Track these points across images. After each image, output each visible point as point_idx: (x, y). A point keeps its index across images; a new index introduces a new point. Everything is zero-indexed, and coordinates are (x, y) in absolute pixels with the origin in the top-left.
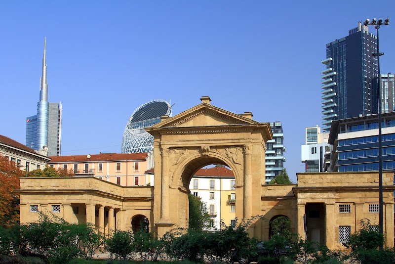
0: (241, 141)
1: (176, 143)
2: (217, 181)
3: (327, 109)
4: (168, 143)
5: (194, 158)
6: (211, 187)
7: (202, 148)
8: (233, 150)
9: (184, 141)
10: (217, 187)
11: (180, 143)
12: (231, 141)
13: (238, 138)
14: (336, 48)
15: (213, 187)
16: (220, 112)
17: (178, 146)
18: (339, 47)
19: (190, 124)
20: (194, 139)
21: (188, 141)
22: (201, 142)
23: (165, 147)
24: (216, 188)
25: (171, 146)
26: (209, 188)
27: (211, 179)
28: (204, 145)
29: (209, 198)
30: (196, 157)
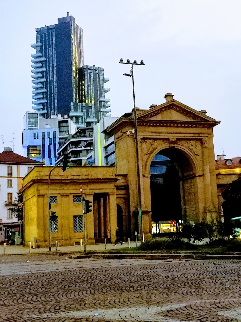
0: (201, 135)
1: (149, 134)
2: (14, 167)
3: (37, 94)
4: (141, 134)
5: (162, 149)
6: (9, 174)
7: (171, 140)
8: (193, 143)
9: (156, 133)
10: (15, 174)
11: (152, 134)
12: (192, 135)
13: (198, 132)
14: (45, 34)
15: (11, 174)
16: (185, 109)
17: (150, 137)
18: (49, 34)
19: (159, 117)
20: (164, 131)
21: (159, 133)
22: (170, 135)
23: (139, 138)
24: (13, 176)
25: (144, 137)
26: (6, 175)
27: (8, 165)
28: (172, 137)
29: (7, 186)
30: (164, 148)
